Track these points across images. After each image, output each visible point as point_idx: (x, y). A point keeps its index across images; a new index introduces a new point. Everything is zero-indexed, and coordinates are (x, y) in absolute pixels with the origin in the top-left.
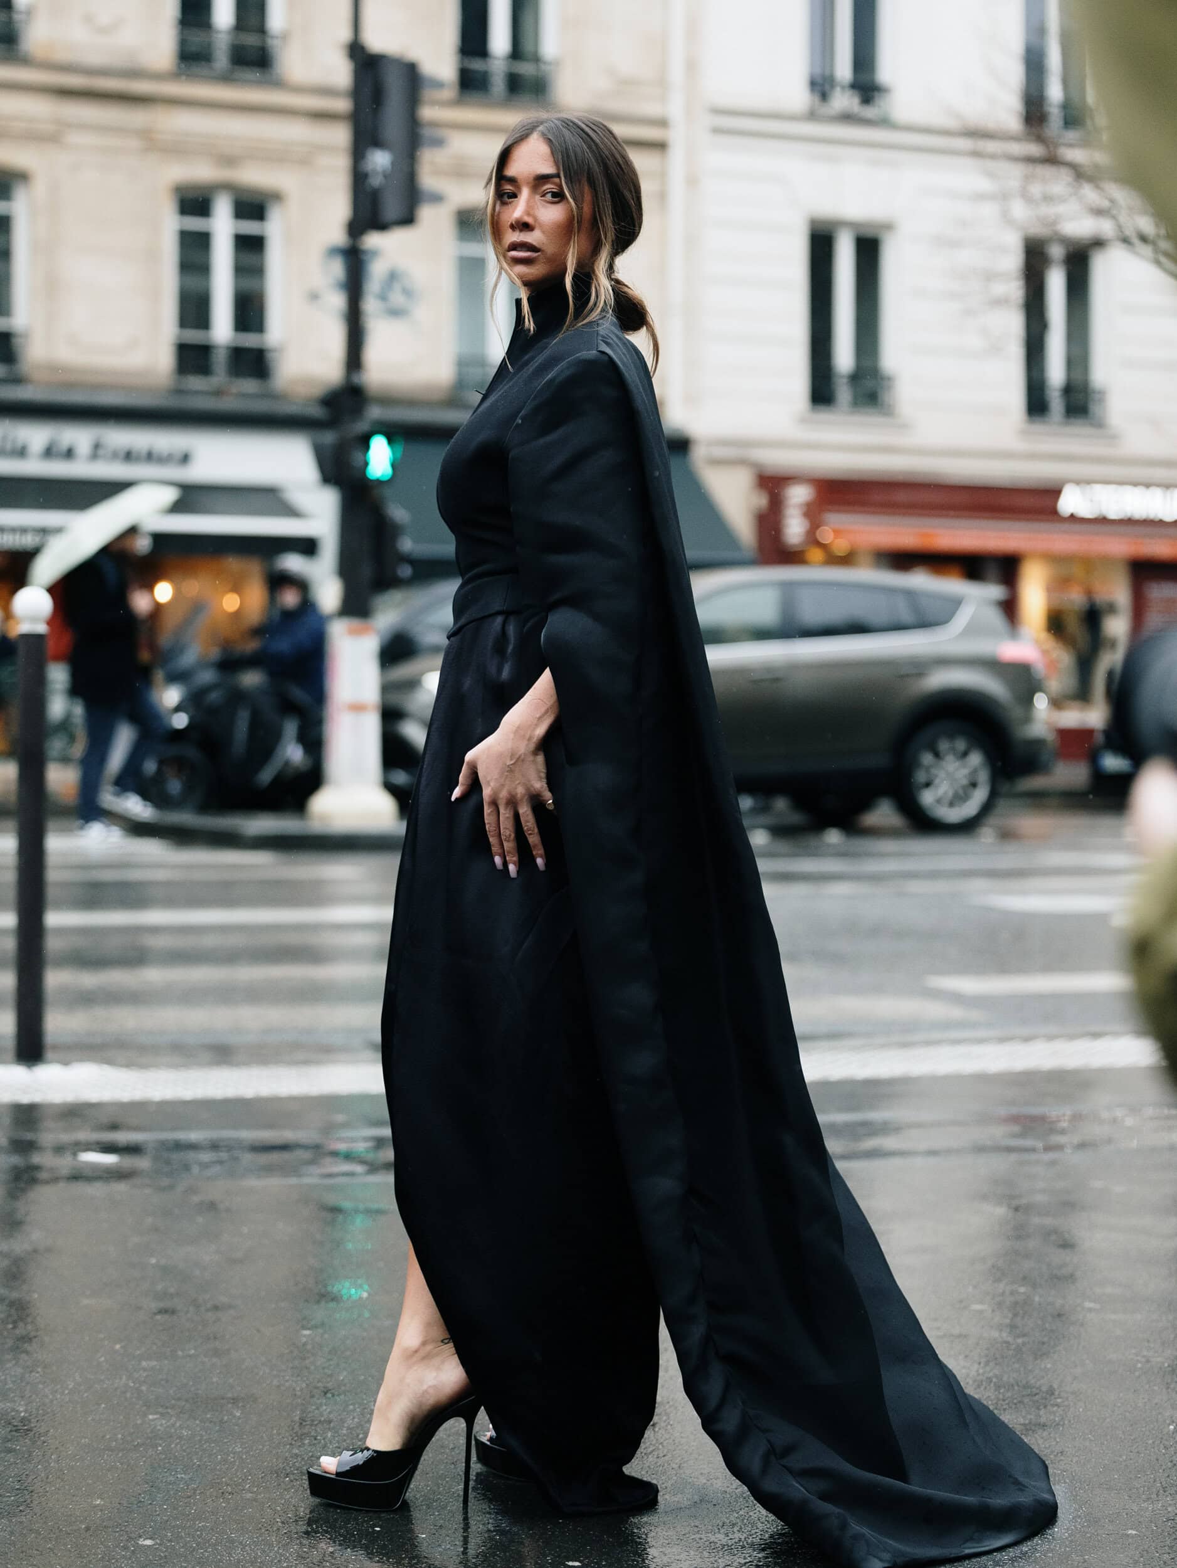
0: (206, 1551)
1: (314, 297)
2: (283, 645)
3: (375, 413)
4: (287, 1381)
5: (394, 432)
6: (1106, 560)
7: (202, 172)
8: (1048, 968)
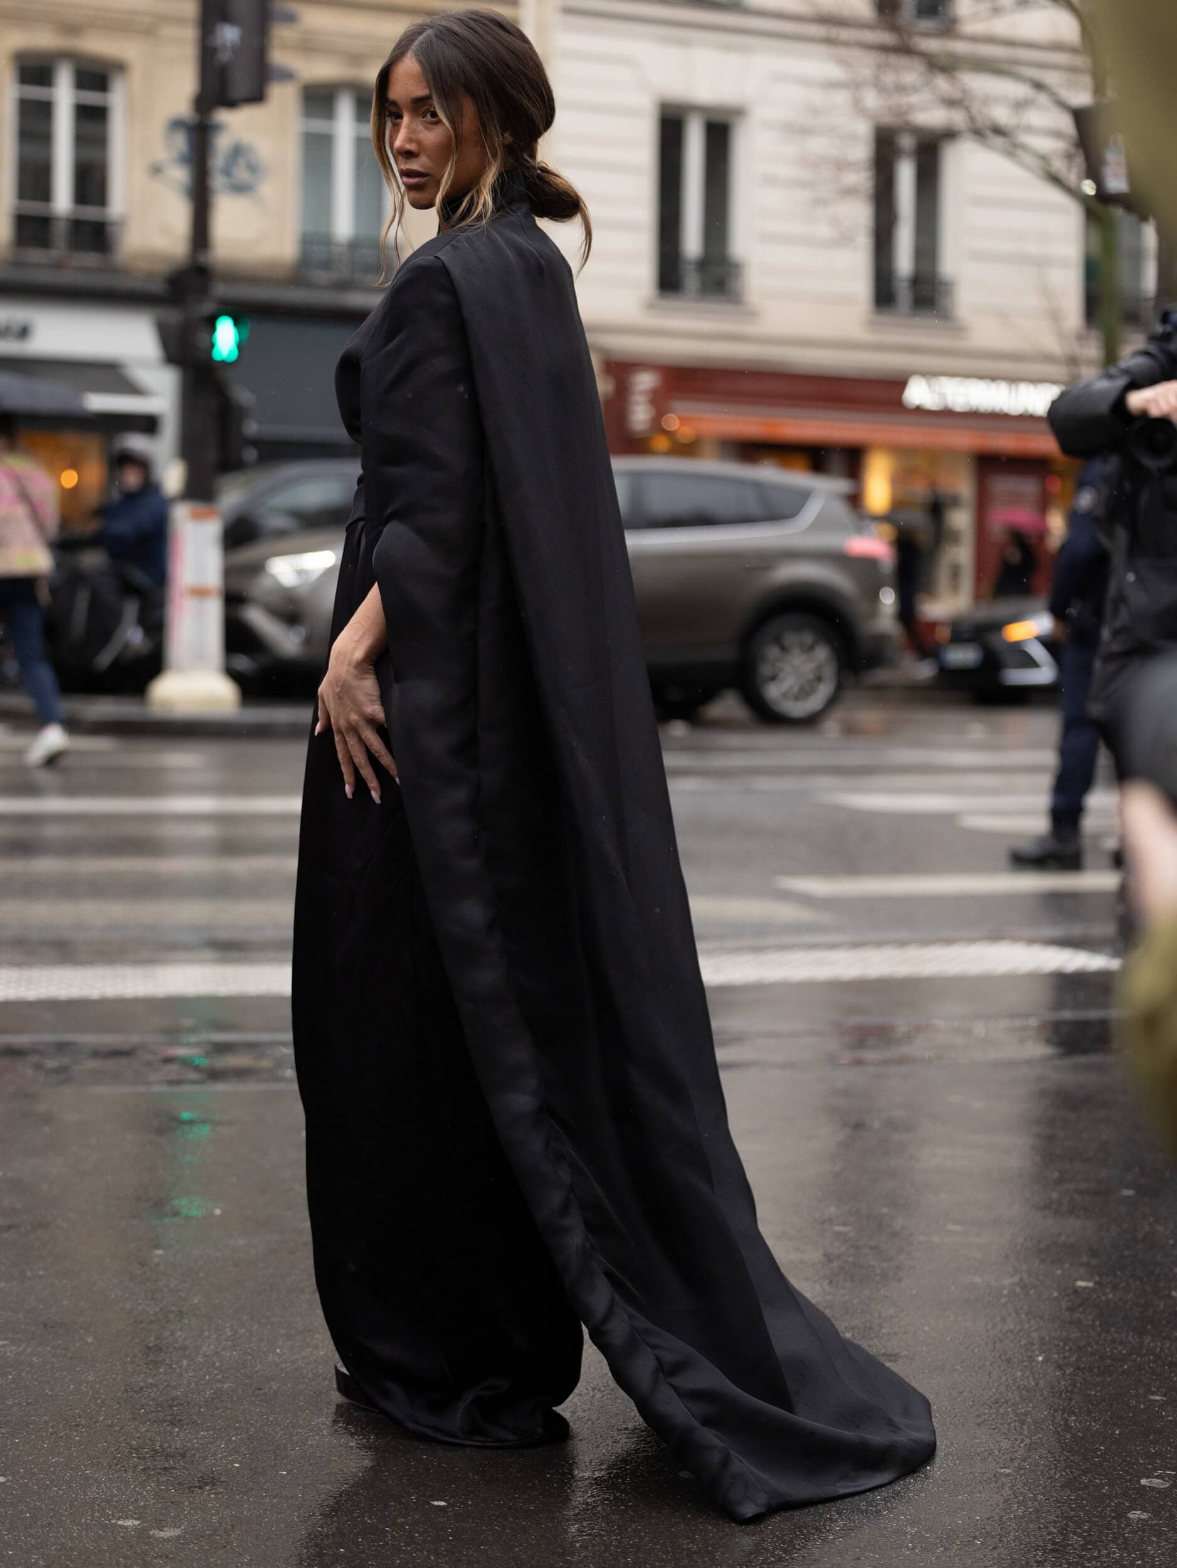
0: (59, 1489)
1: (156, 170)
2: (123, 526)
3: (221, 290)
4: (140, 1304)
5: (240, 313)
6: (951, 453)
7: (44, 40)
8: (897, 869)
